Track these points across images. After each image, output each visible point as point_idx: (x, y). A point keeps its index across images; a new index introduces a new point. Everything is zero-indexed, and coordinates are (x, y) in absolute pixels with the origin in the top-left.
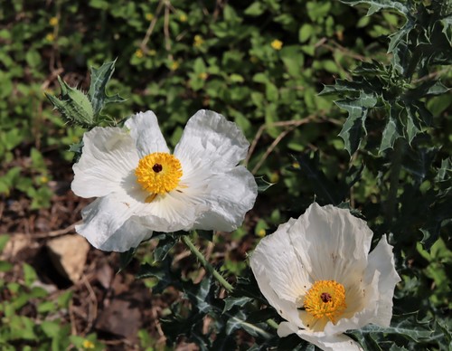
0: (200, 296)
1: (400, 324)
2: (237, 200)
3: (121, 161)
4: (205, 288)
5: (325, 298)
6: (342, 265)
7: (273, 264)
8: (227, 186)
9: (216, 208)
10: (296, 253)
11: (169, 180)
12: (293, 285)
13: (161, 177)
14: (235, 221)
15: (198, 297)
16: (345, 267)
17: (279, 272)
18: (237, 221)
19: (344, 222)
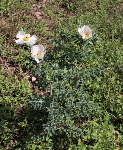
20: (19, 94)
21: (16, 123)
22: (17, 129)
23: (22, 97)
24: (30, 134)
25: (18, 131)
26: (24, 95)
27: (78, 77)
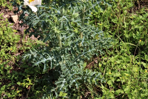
0: (20, 7)
1: (44, 6)
20: (5, 44)
21: (14, 82)
22: (18, 90)
23: (10, 47)
24: (37, 93)
25: (20, 93)
26: (11, 44)
27: (85, 11)
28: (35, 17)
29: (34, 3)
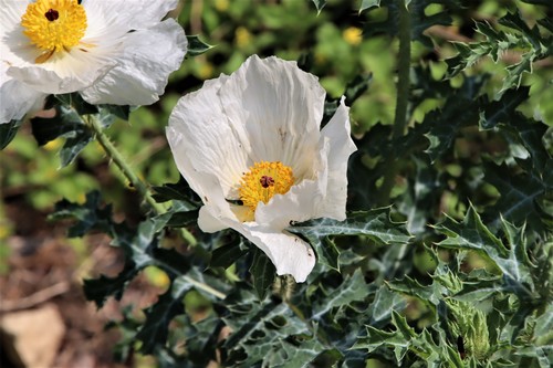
0: (139, 245)
1: (367, 225)
2: (158, 59)
3: (4, 10)
4: (146, 235)
5: (266, 183)
6: (293, 144)
7: (197, 135)
8: (148, 43)
9: (130, 70)
10: (231, 126)
11: (66, 30)
12: (226, 168)
13: (57, 26)
14: (155, 88)
15: (134, 247)
16: (296, 147)
17: (205, 147)
18: (159, 88)
19: (292, 83)
28: (280, 322)
29: (292, 205)
